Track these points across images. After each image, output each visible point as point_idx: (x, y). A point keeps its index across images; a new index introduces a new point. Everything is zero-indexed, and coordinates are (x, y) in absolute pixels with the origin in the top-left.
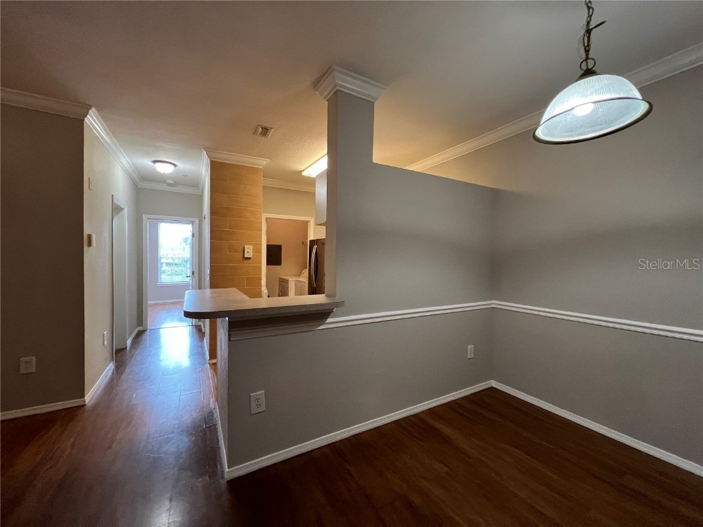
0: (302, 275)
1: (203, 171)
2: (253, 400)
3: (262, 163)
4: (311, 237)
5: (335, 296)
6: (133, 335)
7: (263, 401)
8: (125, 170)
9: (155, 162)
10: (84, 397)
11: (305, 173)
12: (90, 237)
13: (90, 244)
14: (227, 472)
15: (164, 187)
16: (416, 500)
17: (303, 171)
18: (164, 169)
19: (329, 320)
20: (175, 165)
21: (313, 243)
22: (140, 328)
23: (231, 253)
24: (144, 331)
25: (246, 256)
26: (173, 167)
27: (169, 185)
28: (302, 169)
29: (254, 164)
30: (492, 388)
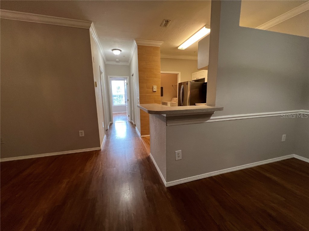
0: (172, 100)
1: (132, 52)
2: (176, 154)
3: (160, 44)
4: (179, 81)
5: (214, 105)
6: (109, 125)
7: (181, 155)
8: (102, 56)
9: (113, 50)
10: (100, 147)
11: (180, 48)
12: (96, 82)
13: (96, 86)
14: (166, 184)
15: (115, 63)
16: (274, 214)
17: (178, 47)
18: (117, 53)
19: (212, 118)
20: (121, 51)
21: (180, 84)
22: (111, 122)
23: (148, 89)
24: (112, 123)
25: (154, 90)
26: (119, 51)
27: (117, 62)
28: (178, 46)
29: (156, 45)
30: (294, 158)
